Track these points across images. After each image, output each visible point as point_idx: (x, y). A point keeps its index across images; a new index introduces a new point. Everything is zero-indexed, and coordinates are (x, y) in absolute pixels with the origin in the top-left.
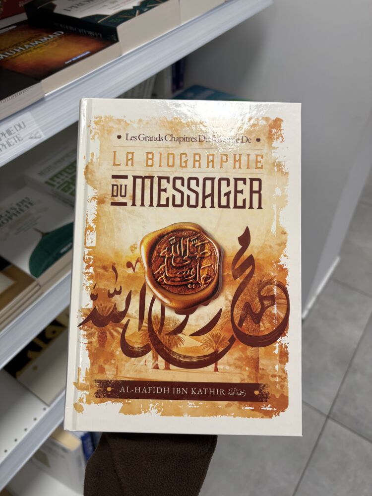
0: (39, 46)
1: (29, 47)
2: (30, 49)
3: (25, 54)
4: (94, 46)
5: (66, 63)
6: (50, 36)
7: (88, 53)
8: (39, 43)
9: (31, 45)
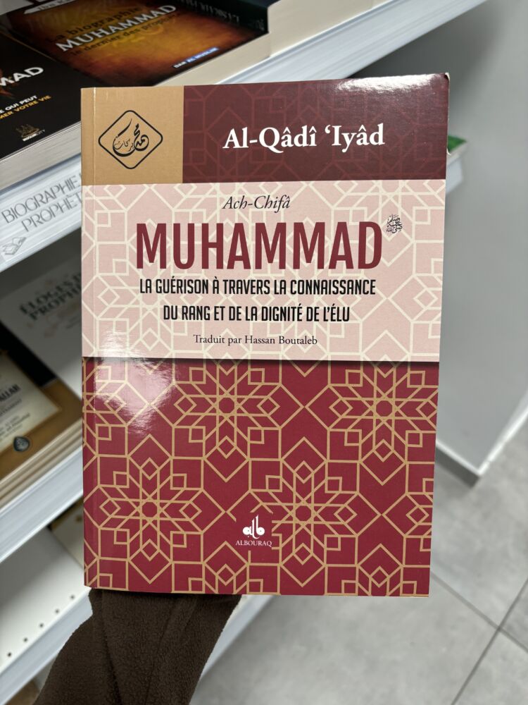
0: (133, 29)
1: (117, 30)
2: (117, 35)
3: (109, 43)
4: (225, 37)
5: (176, 66)
6: (153, 12)
7: (214, 50)
8: (133, 24)
9: (121, 27)
